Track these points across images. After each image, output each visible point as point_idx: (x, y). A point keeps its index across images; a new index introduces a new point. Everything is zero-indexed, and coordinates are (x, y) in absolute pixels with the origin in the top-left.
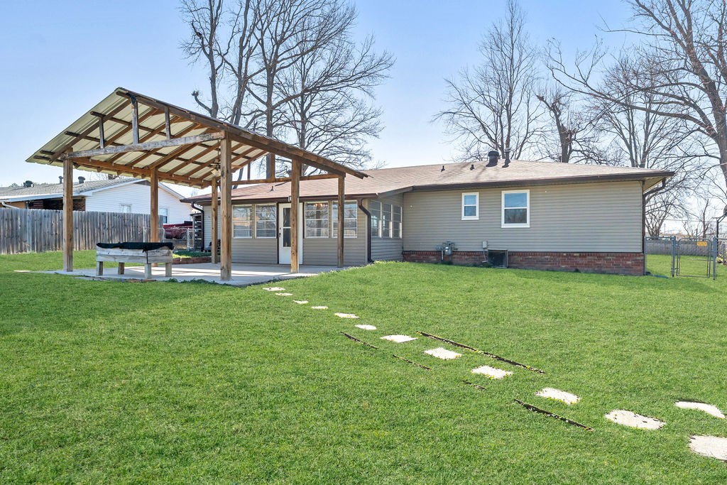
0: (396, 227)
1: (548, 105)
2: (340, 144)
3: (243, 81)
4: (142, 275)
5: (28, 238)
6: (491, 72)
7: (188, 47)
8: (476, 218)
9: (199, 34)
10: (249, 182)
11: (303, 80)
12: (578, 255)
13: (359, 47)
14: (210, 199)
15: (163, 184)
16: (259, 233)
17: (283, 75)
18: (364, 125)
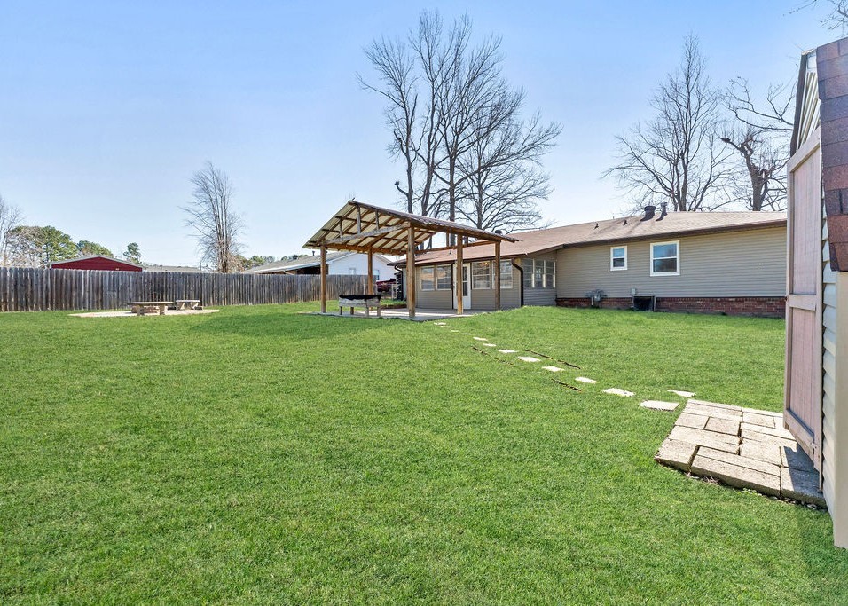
0: (549, 278)
1: (735, 146)
2: (512, 208)
3: (431, 168)
4: (363, 315)
5: (299, 292)
6: (664, 123)
7: (391, 149)
8: (625, 268)
9: (399, 139)
10: (432, 250)
11: (480, 159)
12: (734, 299)
13: (527, 123)
14: (405, 263)
15: (375, 256)
16: (440, 286)
17: (463, 158)
18: (534, 189)
